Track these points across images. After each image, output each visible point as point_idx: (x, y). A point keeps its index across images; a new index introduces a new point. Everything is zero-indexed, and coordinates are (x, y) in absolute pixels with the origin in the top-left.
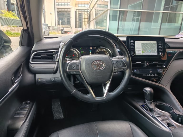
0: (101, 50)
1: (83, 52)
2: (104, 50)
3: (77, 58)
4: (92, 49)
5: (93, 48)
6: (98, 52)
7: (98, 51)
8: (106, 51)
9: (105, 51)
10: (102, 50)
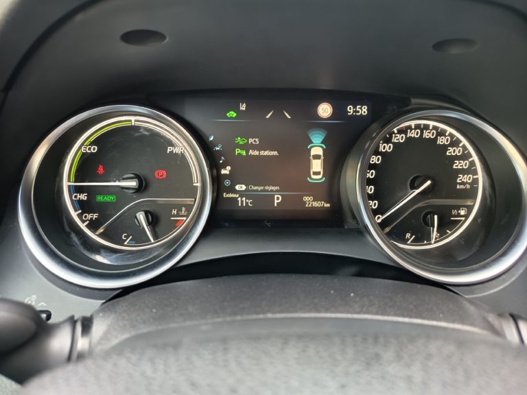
0: (413, 134)
1: (247, 147)
2: (441, 133)
3: (189, 201)
4: (332, 117)
5: (339, 112)
6: (387, 148)
7: (388, 141)
8: (464, 141)
9: (455, 143)
10: (426, 135)
